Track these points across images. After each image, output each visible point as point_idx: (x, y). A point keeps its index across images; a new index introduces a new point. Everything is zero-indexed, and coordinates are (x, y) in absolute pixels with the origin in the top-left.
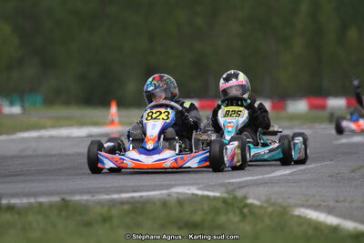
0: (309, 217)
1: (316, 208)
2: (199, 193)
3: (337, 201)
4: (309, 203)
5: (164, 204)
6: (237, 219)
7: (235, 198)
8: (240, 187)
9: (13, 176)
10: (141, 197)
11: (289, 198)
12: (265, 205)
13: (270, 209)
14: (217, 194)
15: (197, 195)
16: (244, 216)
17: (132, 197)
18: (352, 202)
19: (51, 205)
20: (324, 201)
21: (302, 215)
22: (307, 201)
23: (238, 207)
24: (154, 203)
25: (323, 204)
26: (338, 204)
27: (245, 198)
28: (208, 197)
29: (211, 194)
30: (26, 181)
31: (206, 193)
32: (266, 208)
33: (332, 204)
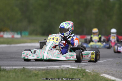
0: (105, 77)
1: (109, 74)
2: (70, 67)
3: (116, 72)
4: (107, 72)
5: (57, 70)
6: (81, 77)
7: (82, 69)
8: (85, 66)
9: (11, 59)
10: (50, 68)
11: (100, 70)
12: (91, 72)
13: (92, 74)
14: (76, 68)
15: (69, 68)
16: (83, 76)
17: (47, 68)
18: (121, 72)
19: (18, 69)
20: (112, 72)
21: (104, 76)
22: (106, 71)
23: (82, 73)
24: (54, 70)
25: (111, 73)
26: (117, 73)
27: (85, 70)
28: (73, 69)
29: (74, 68)
30: (14, 61)
31: (73, 67)
32: (92, 73)
33: (114, 73)
